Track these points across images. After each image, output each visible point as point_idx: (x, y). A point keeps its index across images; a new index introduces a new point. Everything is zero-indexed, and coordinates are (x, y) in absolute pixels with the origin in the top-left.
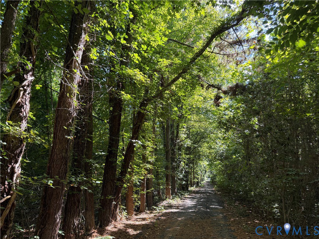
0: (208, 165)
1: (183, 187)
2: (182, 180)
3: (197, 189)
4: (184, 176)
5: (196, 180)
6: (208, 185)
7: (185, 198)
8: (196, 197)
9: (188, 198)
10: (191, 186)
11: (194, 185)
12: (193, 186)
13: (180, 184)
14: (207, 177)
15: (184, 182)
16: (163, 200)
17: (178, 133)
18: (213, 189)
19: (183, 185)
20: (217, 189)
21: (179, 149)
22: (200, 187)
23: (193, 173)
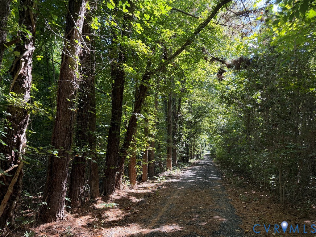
0: (208, 139)
1: (183, 159)
2: (182, 152)
3: (197, 161)
4: (185, 149)
5: (196, 153)
6: (208, 158)
7: (185, 169)
8: (195, 168)
9: (188, 169)
10: (191, 158)
11: (194, 157)
12: (193, 159)
13: (181, 156)
14: (206, 150)
15: (184, 155)
16: (165, 171)
17: (179, 107)
18: (213, 162)
19: (184, 157)
20: (216, 161)
21: (181, 123)
22: (200, 159)
23: (194, 146)
